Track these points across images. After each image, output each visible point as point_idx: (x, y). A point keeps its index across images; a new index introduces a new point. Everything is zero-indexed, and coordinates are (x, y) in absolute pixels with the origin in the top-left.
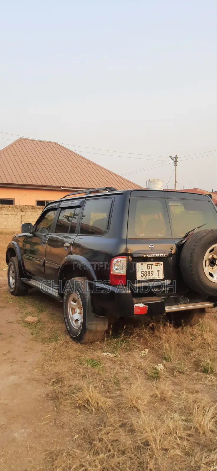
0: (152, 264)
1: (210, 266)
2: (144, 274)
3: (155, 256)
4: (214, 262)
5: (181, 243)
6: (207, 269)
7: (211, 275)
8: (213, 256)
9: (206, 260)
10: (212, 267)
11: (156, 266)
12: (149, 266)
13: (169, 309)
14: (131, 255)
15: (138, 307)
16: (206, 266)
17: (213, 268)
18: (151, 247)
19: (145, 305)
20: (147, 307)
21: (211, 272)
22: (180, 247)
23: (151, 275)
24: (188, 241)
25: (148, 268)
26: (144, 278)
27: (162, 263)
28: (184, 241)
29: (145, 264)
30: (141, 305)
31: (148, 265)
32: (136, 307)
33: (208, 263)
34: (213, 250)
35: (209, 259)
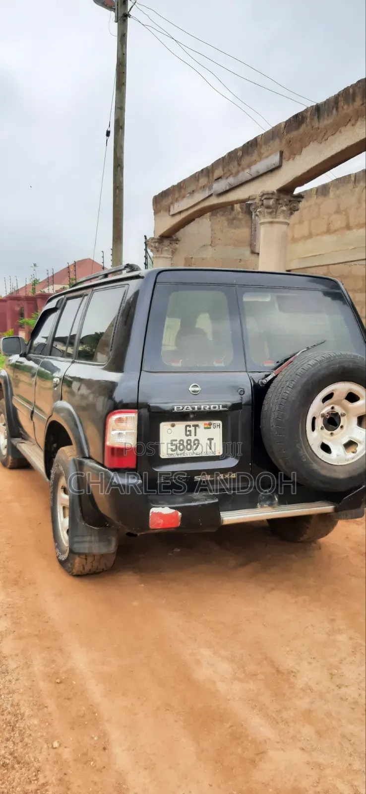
0: (197, 426)
1: (325, 430)
3: (199, 408)
4: (337, 420)
5: (265, 381)
6: (315, 437)
7: (326, 448)
8: (333, 408)
9: (314, 419)
10: (330, 432)
11: (205, 428)
12: (188, 428)
13: (229, 517)
14: (147, 406)
15: (159, 514)
16: (313, 429)
17: (332, 434)
18: (193, 389)
19: (174, 511)
20: (180, 514)
21: (326, 442)
22: (260, 391)
24: (279, 377)
25: (188, 433)
27: (219, 422)
28: (270, 378)
29: (180, 426)
30: (166, 510)
31: (186, 426)
32: (153, 513)
33: (319, 423)
34: (330, 396)
35: (323, 416)
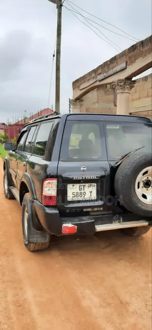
0: (85, 186)
1: (144, 188)
2: (75, 195)
3: (85, 178)
4: (149, 183)
5: (116, 165)
6: (139, 192)
7: (144, 196)
8: (148, 178)
9: (139, 183)
10: (147, 189)
11: (88, 187)
12: (81, 187)
13: (100, 228)
15: (67, 227)
16: (139, 188)
18: (83, 169)
19: (73, 225)
20: (76, 227)
21: (144, 194)
22: (114, 170)
23: (83, 196)
24: (123, 164)
25: (81, 189)
26: (76, 199)
27: (95, 184)
28: (118, 164)
29: (77, 186)
30: (70, 225)
32: (64, 227)
33: (141, 185)
34: (146, 172)
35: (143, 181)
